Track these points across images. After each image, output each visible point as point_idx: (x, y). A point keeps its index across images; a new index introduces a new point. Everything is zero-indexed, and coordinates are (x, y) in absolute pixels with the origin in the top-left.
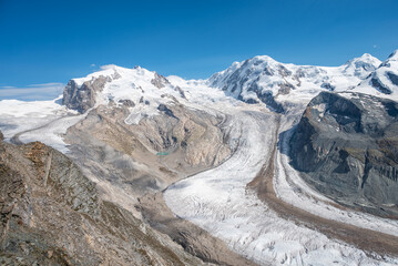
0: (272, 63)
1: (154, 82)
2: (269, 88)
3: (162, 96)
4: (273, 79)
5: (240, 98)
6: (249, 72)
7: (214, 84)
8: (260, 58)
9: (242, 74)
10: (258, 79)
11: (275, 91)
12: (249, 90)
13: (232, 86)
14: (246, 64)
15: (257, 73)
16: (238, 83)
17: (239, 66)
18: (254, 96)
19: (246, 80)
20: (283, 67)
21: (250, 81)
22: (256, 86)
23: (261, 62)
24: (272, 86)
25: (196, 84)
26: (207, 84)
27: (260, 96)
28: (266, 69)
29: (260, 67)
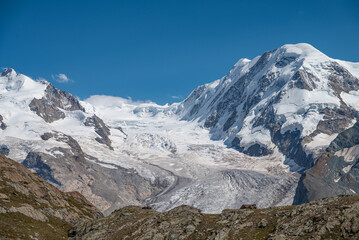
0: (314, 59)
1: (36, 106)
2: (299, 119)
3: (45, 137)
4: (309, 97)
5: (235, 143)
6: (263, 81)
7: (193, 113)
8: (291, 48)
9: (251, 86)
10: (278, 99)
11: (309, 125)
12: (257, 123)
13: (226, 116)
14: (261, 64)
15: (280, 84)
16: (240, 108)
17: (245, 70)
18: (265, 138)
19: (257, 100)
20: (340, 70)
21: (263, 102)
22: (272, 114)
23: (293, 57)
24: (304, 113)
25: (153, 112)
26: (178, 112)
27: (277, 137)
28: (297, 75)
29: (288, 71)
